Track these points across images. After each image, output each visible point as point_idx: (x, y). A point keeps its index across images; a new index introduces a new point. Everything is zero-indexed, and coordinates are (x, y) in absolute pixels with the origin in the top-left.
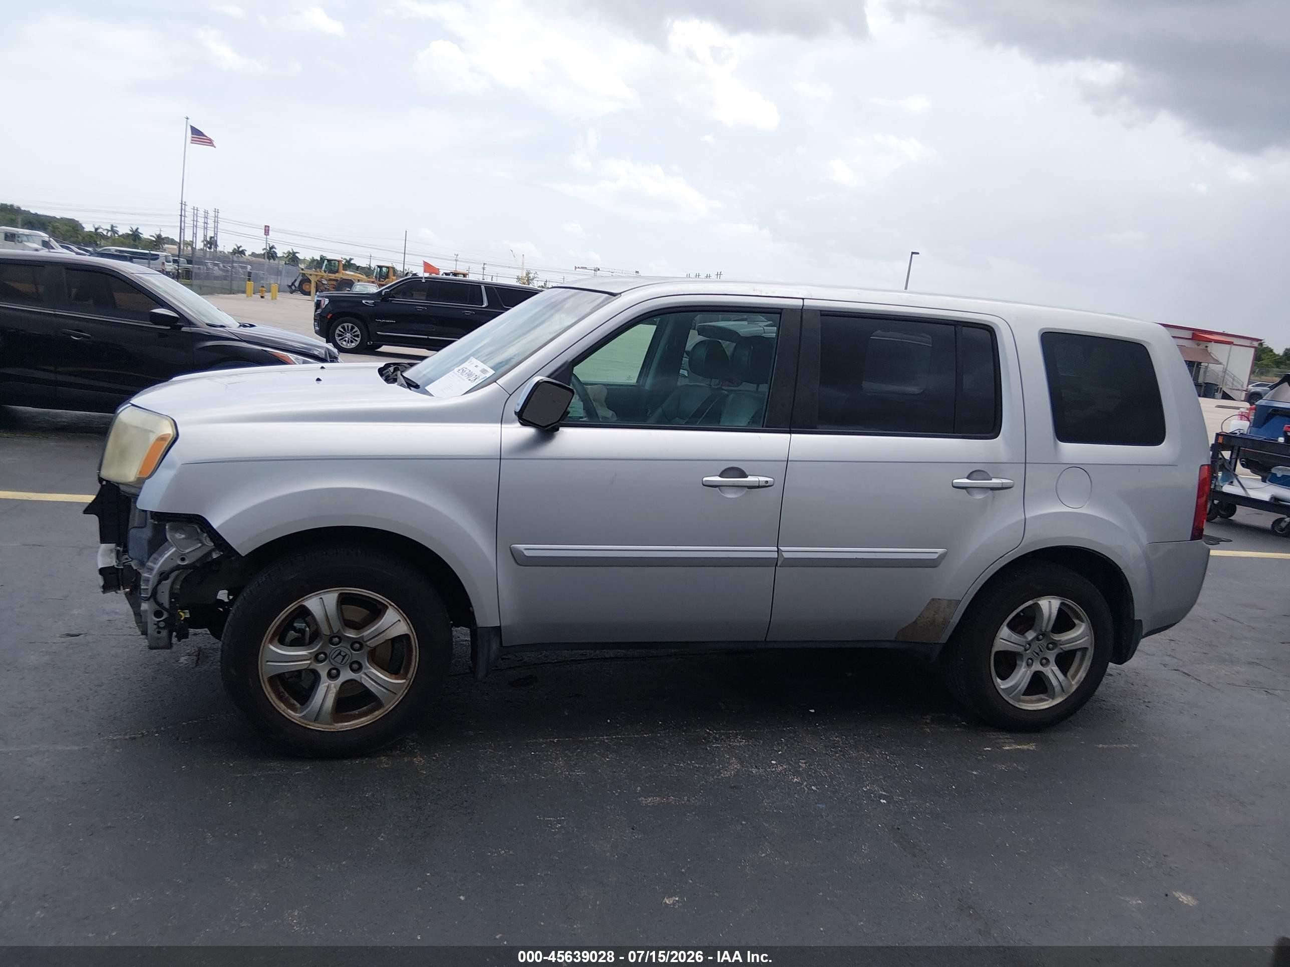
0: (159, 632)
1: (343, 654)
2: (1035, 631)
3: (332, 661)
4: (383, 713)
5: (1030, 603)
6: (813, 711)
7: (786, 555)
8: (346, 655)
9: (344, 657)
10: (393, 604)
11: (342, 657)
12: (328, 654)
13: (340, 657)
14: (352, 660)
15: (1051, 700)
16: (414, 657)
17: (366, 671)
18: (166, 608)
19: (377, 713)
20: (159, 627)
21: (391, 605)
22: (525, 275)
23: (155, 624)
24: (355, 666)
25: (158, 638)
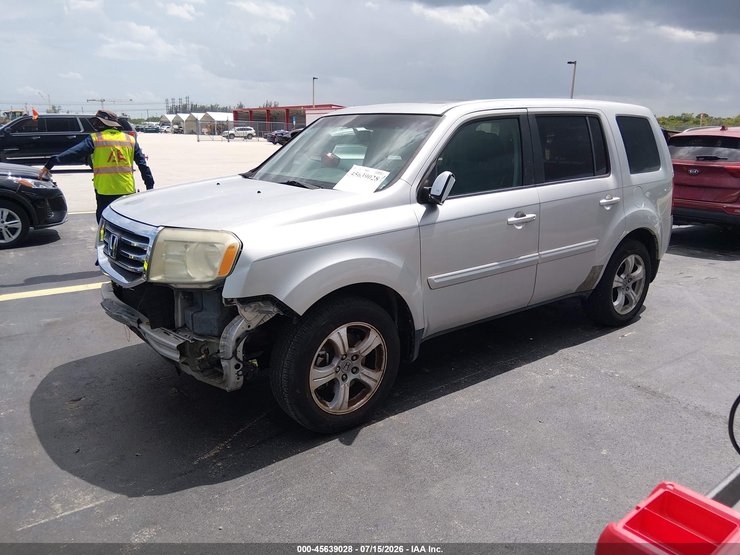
0: (238, 379)
1: (348, 364)
2: (625, 274)
3: (342, 370)
4: (372, 394)
5: (625, 259)
6: (532, 339)
7: (542, 256)
8: (349, 365)
9: (349, 366)
10: (373, 327)
11: (348, 366)
12: (341, 366)
13: (347, 366)
14: (353, 367)
15: (630, 307)
16: (384, 357)
17: (362, 372)
18: (241, 361)
19: (368, 395)
20: (239, 375)
21: (372, 328)
22: (51, 109)
23: (236, 374)
24: (355, 370)
25: (238, 383)
